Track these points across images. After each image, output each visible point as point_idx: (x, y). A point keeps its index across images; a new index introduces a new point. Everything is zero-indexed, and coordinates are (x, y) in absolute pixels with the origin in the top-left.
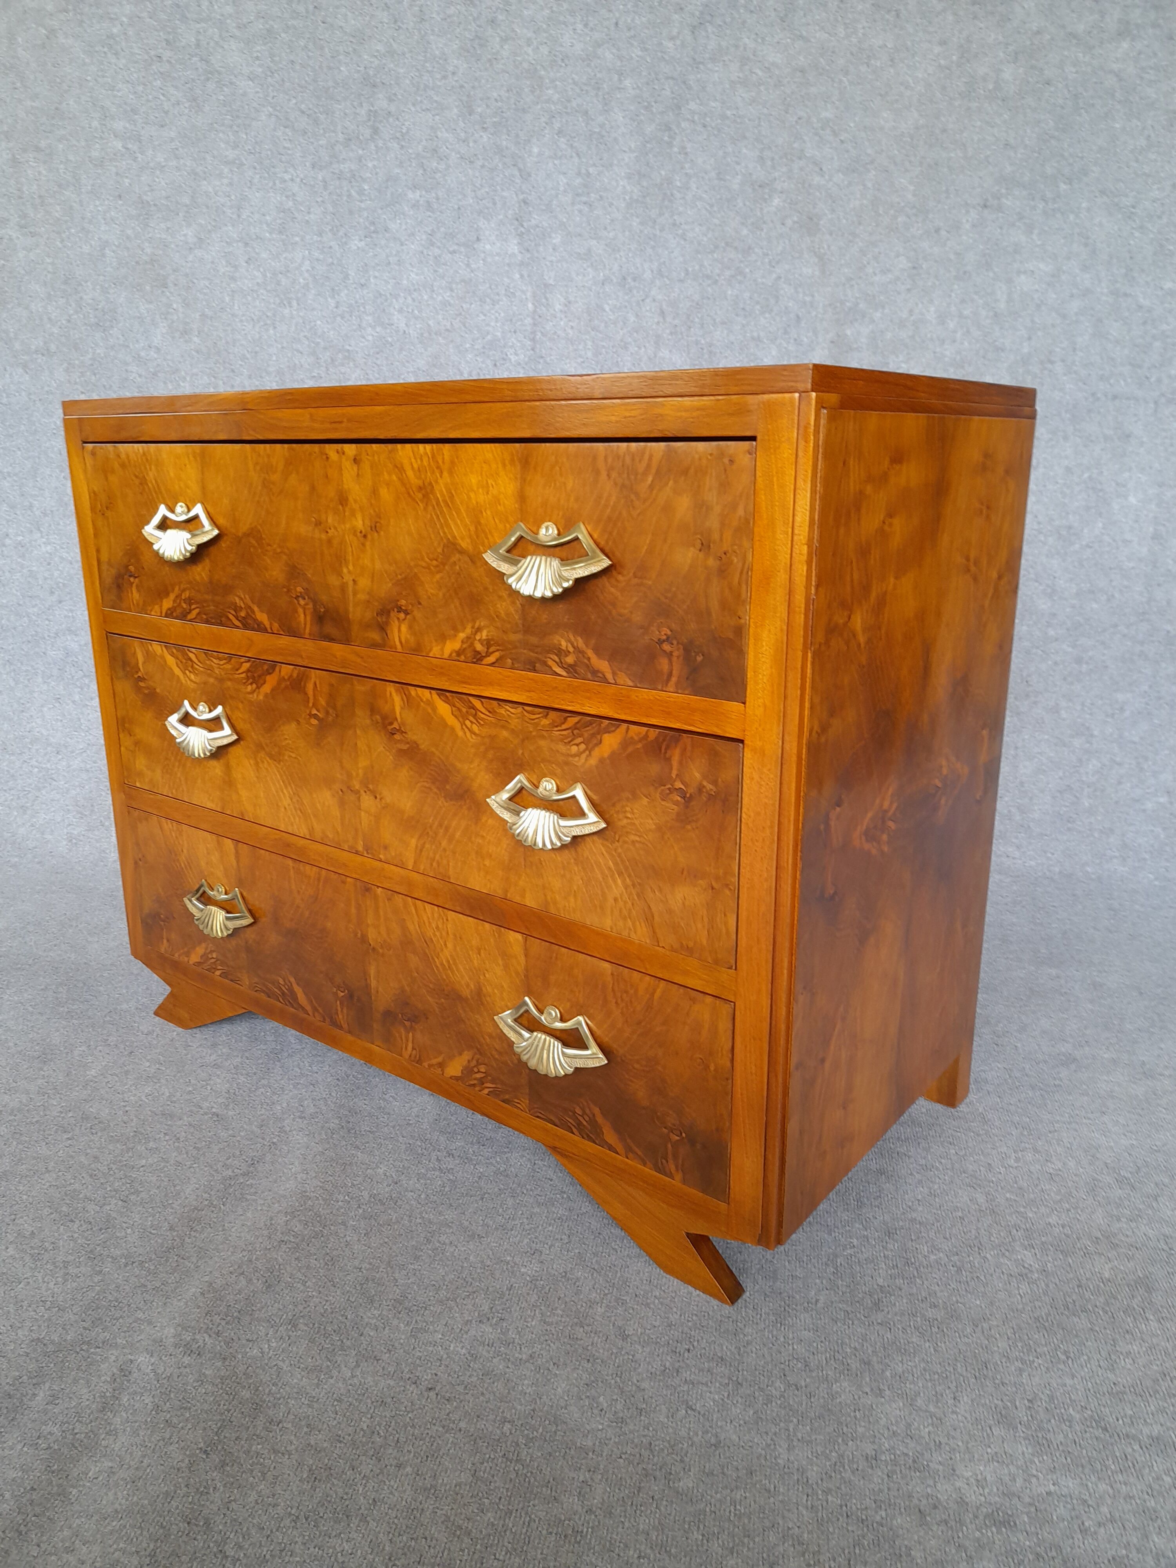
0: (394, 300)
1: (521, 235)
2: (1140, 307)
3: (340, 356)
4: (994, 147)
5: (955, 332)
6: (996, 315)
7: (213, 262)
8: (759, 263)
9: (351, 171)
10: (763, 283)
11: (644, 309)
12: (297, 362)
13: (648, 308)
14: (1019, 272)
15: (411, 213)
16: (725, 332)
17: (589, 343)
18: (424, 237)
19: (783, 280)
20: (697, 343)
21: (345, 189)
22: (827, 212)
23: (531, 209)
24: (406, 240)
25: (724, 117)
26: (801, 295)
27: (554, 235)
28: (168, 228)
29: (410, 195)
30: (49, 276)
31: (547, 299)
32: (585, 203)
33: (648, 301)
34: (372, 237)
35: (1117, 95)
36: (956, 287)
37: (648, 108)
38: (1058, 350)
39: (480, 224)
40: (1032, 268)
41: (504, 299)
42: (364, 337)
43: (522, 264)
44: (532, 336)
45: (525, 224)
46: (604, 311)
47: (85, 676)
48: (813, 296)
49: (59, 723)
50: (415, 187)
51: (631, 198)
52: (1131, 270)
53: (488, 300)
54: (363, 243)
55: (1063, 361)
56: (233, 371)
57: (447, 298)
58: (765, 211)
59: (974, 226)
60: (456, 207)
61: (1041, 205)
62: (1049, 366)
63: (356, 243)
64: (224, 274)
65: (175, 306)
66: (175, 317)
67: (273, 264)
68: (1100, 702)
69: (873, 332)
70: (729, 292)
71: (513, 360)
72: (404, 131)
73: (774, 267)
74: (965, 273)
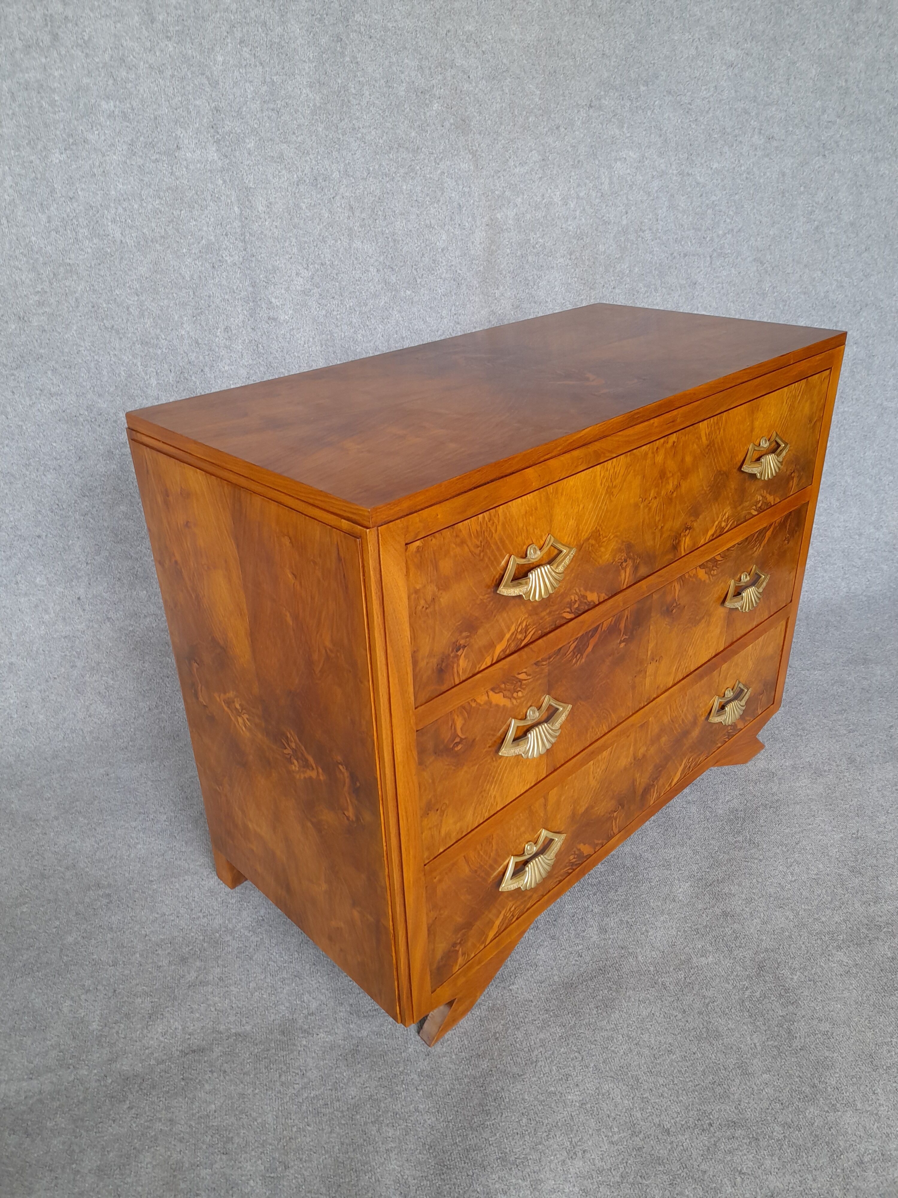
0: (106, 211)
1: (218, 142)
2: (698, 183)
3: (62, 269)
4: (594, 57)
5: (575, 211)
8: (426, 161)
9: (38, 81)
10: (431, 178)
11: (335, 205)
12: (17, 279)
13: (338, 205)
14: (616, 160)
15: (108, 123)
16: (404, 221)
18: (125, 147)
19: (446, 174)
20: (383, 232)
21: (35, 100)
22: (475, 114)
23: (223, 116)
24: (107, 151)
25: (386, 29)
26: (461, 187)
27: (247, 141)
29: (104, 105)
31: (250, 201)
32: (273, 110)
33: (337, 198)
34: (72, 150)
35: (675, 12)
36: (573, 174)
37: (320, 20)
38: (646, 220)
39: (179, 133)
40: (624, 156)
41: (211, 204)
42: (82, 250)
43: (222, 170)
44: (242, 238)
45: (220, 131)
46: (301, 209)
48: (470, 187)
50: (108, 98)
51: (315, 105)
52: (691, 154)
53: (196, 206)
54: (64, 156)
55: (650, 229)
57: (157, 206)
58: (428, 114)
59: (583, 123)
60: (152, 117)
61: (628, 104)
62: (641, 233)
63: (56, 157)
69: (516, 214)
70: (405, 187)
71: (229, 261)
72: (86, 38)
73: (438, 164)
74: (579, 162)
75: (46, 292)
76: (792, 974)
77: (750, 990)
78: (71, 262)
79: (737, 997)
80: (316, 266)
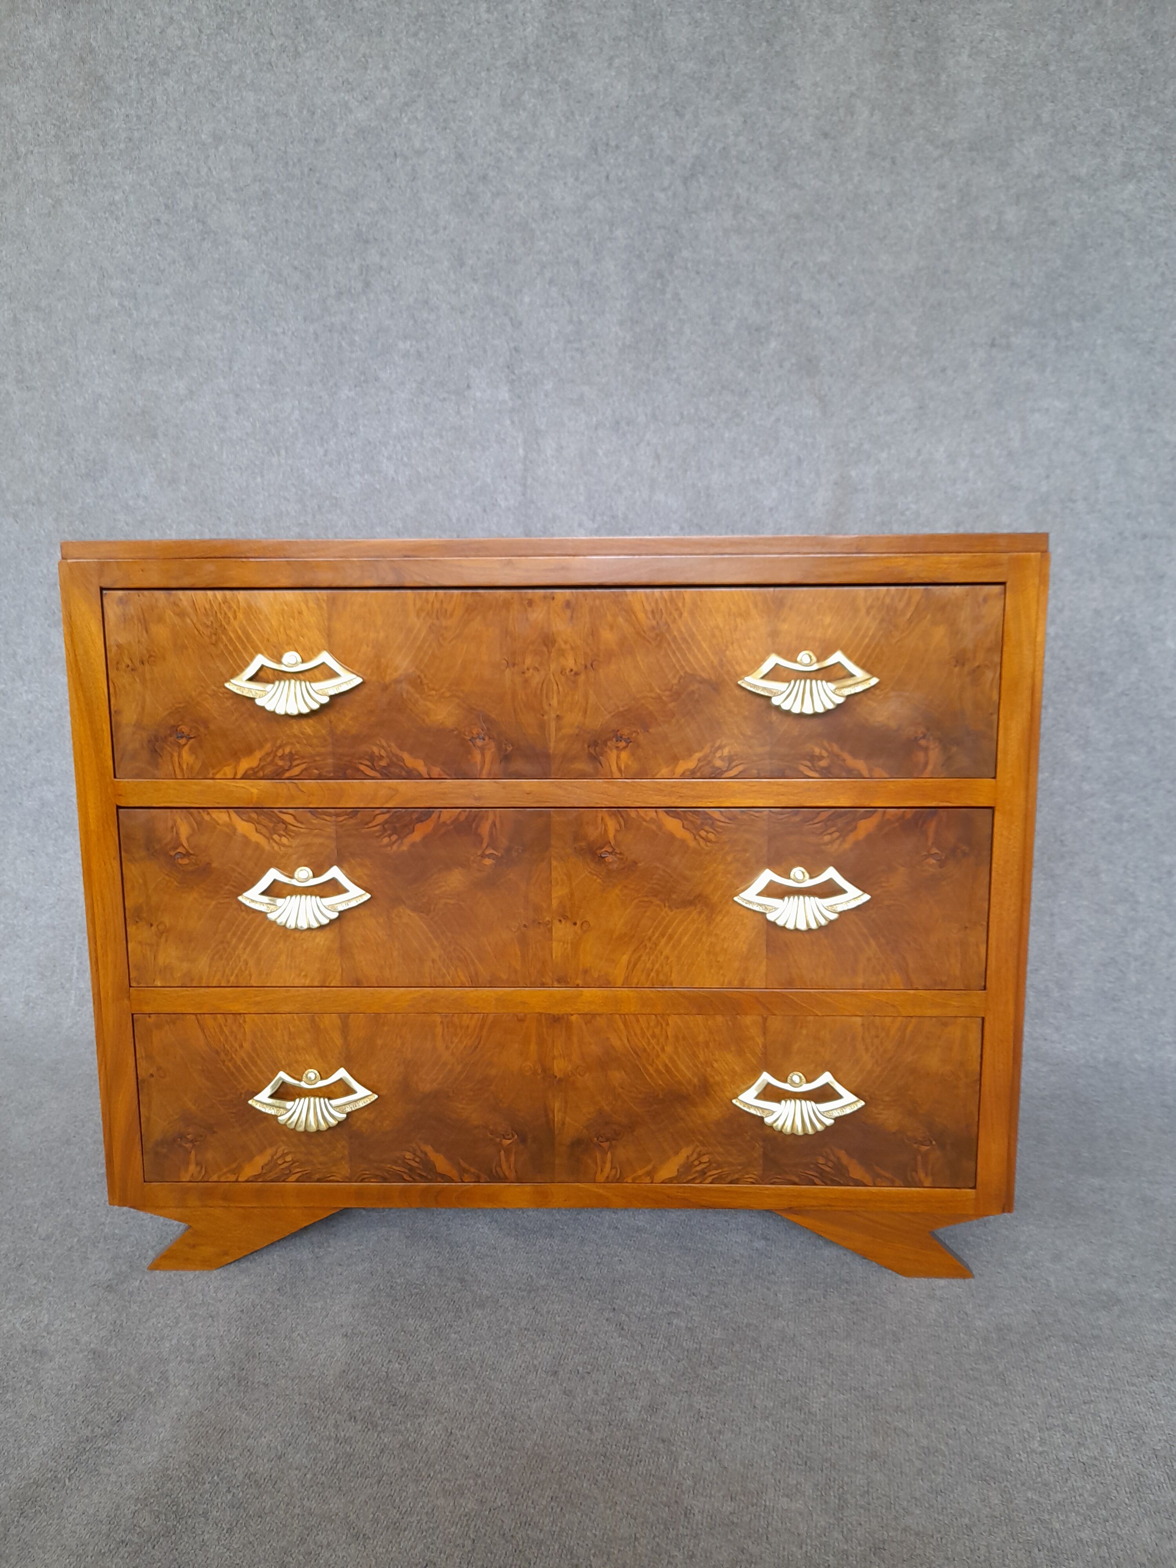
0: (383, 448)
1: (512, 382)
3: (327, 503)
4: (1000, 287)
5: (967, 471)
6: (1010, 454)
7: (203, 414)
8: (757, 406)
9: (342, 323)
10: (761, 426)
11: (638, 453)
12: (284, 509)
13: (643, 452)
14: (1033, 411)
15: (402, 362)
17: (582, 488)
18: (414, 385)
19: (782, 422)
20: (694, 485)
21: (336, 340)
22: (826, 353)
23: (522, 356)
24: (396, 389)
25: (718, 264)
26: (802, 437)
27: (545, 382)
28: (160, 381)
29: (401, 345)
30: (43, 428)
31: (537, 443)
33: (642, 445)
34: (362, 387)
35: (1126, 234)
36: (965, 426)
37: (640, 256)
38: (1079, 488)
39: (471, 372)
40: (1046, 406)
41: (494, 445)
42: (351, 484)
43: (513, 410)
44: (522, 482)
45: (516, 372)
46: (598, 455)
47: (60, 827)
48: (814, 438)
49: (31, 877)
50: (405, 338)
51: (623, 344)
52: (1155, 406)
53: (478, 447)
54: (353, 393)
56: (219, 519)
57: (437, 445)
58: (762, 354)
59: (982, 365)
60: (446, 356)
61: (1053, 343)
63: (345, 393)
64: (214, 424)
65: (164, 456)
66: (164, 467)
67: (263, 414)
68: (1145, 865)
69: (878, 472)
70: (727, 435)
72: (396, 284)
73: (772, 409)
74: (974, 412)
75: (307, 525)
78: (338, 496)
80: (605, 518)
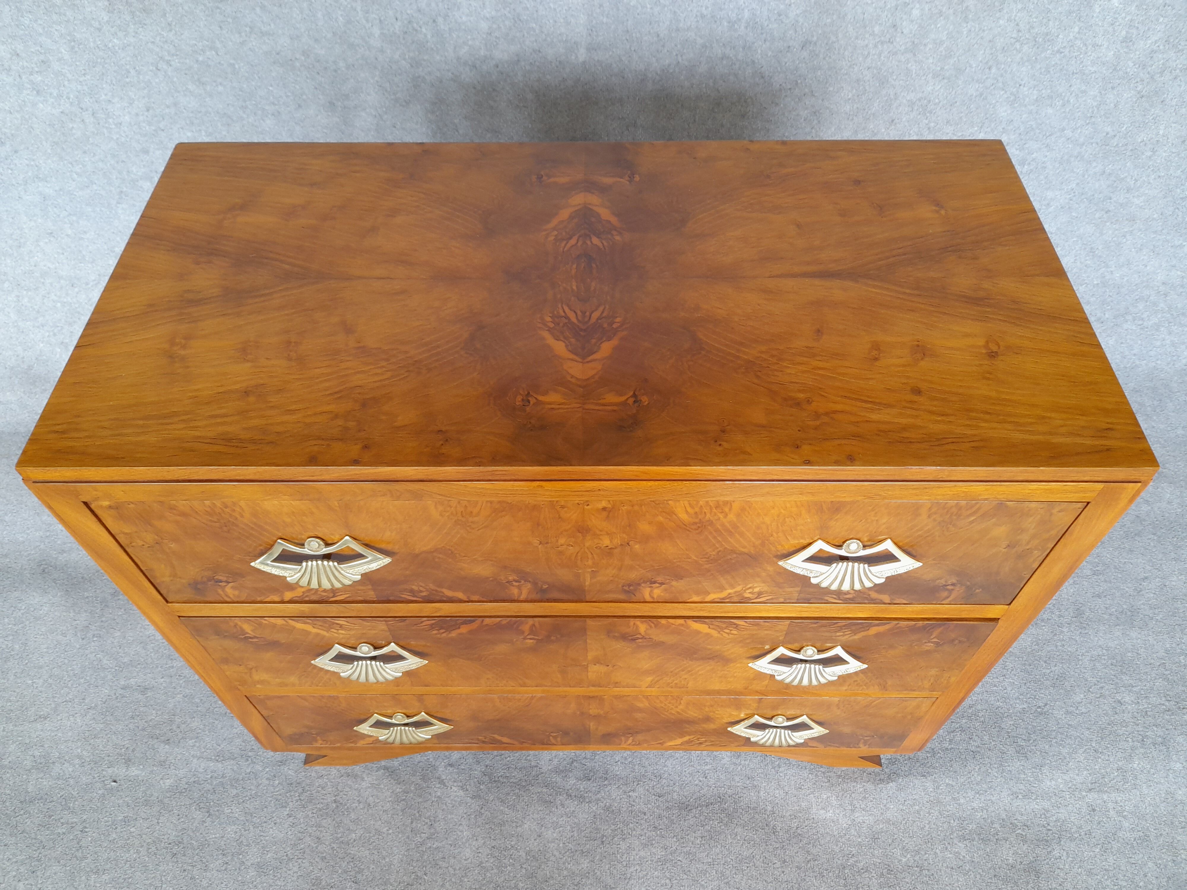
76: (902, 855)
77: (855, 859)
79: (839, 862)
